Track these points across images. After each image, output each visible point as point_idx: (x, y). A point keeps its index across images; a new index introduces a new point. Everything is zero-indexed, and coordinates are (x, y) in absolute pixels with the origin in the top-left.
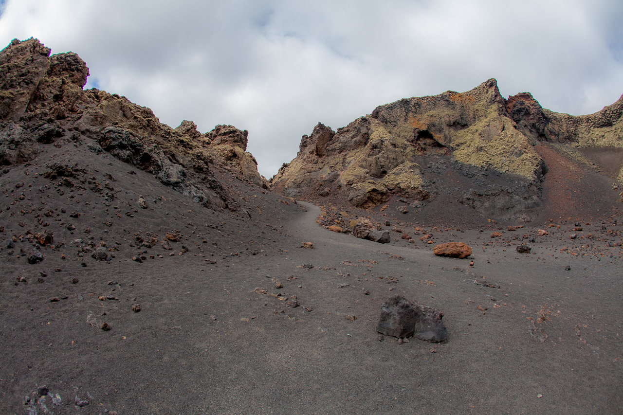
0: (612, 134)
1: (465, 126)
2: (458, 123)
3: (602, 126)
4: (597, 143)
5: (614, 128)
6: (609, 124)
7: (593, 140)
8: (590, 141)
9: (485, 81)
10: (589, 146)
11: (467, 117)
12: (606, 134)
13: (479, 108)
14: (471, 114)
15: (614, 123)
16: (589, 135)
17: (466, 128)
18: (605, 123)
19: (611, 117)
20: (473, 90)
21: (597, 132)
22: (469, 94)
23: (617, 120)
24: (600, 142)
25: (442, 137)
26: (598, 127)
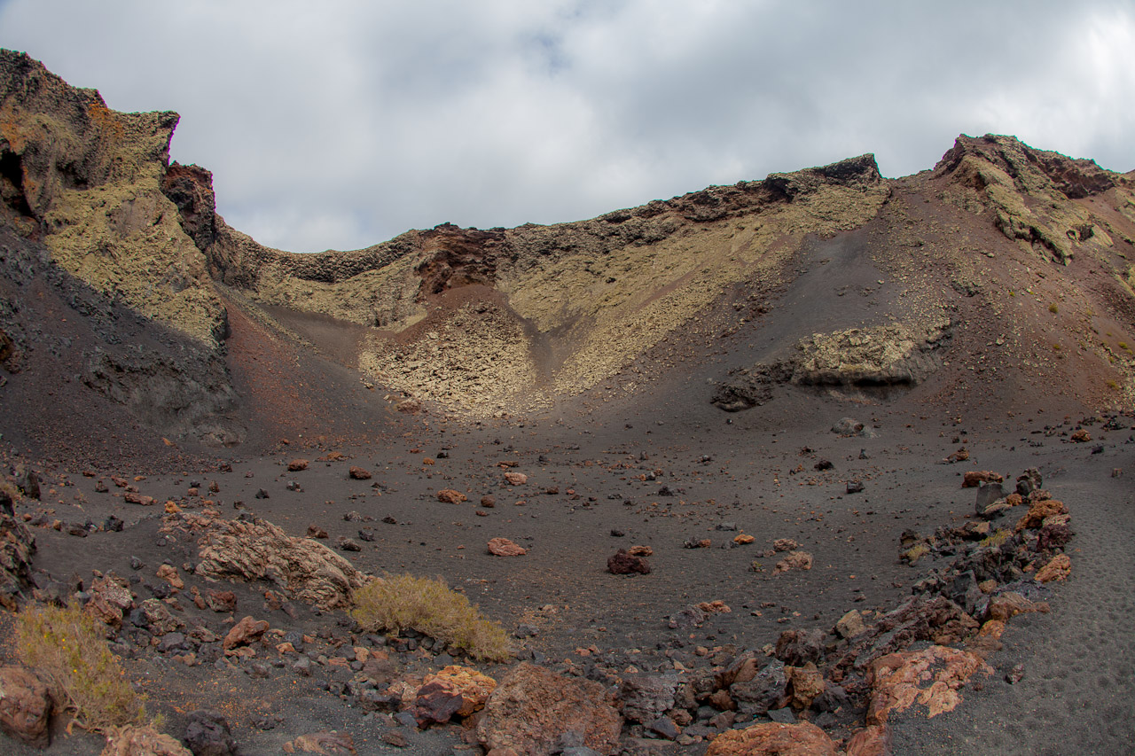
0: (330, 296)
1: (81, 183)
2: (74, 172)
3: (309, 278)
4: (296, 303)
5: (336, 287)
6: (328, 279)
7: (288, 297)
8: (282, 296)
9: (163, 110)
10: (277, 304)
11: (94, 165)
12: (316, 293)
13: (126, 158)
14: (106, 161)
15: (339, 280)
16: (281, 285)
17: (82, 189)
18: (318, 274)
19: (336, 269)
20: (132, 115)
21: (297, 285)
22: (120, 118)
23: (347, 278)
24: (302, 303)
25: (37, 189)
26: (300, 277)
